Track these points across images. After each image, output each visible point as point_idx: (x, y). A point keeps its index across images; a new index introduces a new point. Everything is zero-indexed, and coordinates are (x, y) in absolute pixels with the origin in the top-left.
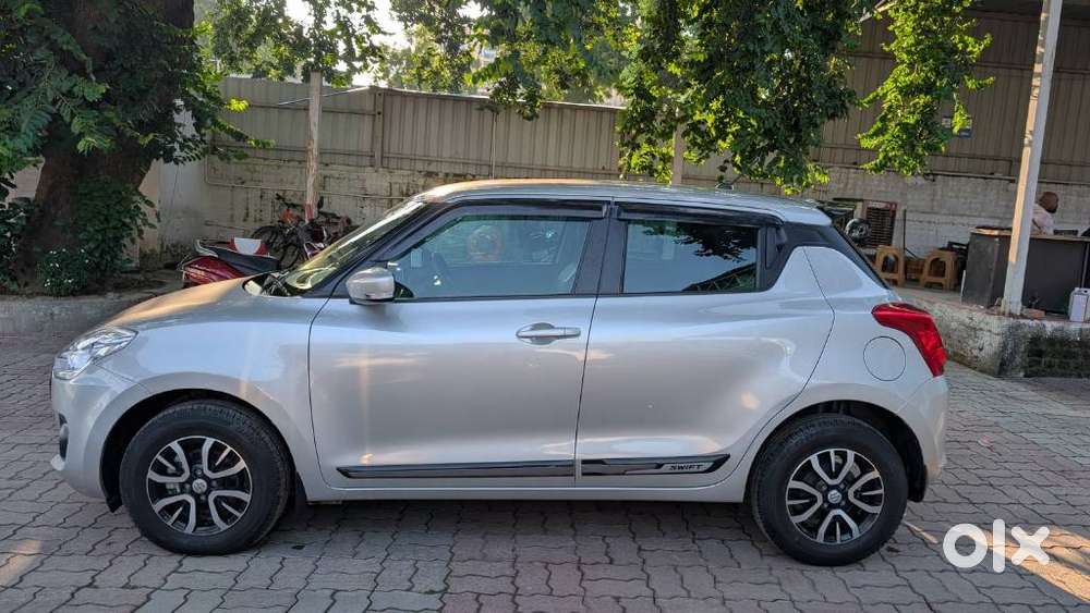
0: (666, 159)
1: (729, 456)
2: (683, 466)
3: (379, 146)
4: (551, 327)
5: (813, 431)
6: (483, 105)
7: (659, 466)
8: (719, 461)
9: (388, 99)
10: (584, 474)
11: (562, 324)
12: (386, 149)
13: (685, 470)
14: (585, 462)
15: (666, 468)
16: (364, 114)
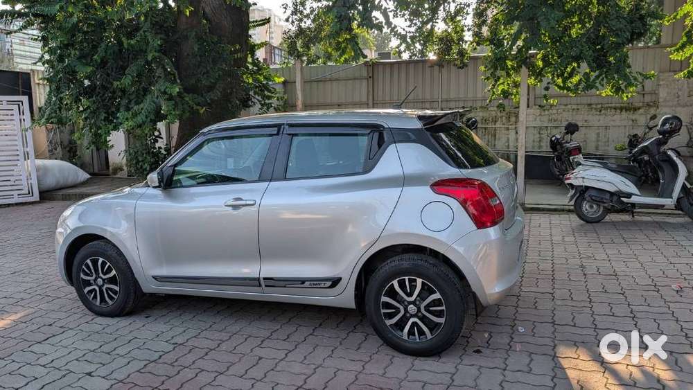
0: (516, 85)
1: (341, 279)
2: (316, 282)
3: (371, 97)
4: (241, 199)
5: (393, 264)
6: (433, 64)
7: (303, 283)
8: (335, 282)
9: (375, 67)
10: (266, 286)
11: (247, 198)
12: (376, 99)
13: (317, 286)
14: (264, 279)
15: (307, 284)
16: (362, 79)
